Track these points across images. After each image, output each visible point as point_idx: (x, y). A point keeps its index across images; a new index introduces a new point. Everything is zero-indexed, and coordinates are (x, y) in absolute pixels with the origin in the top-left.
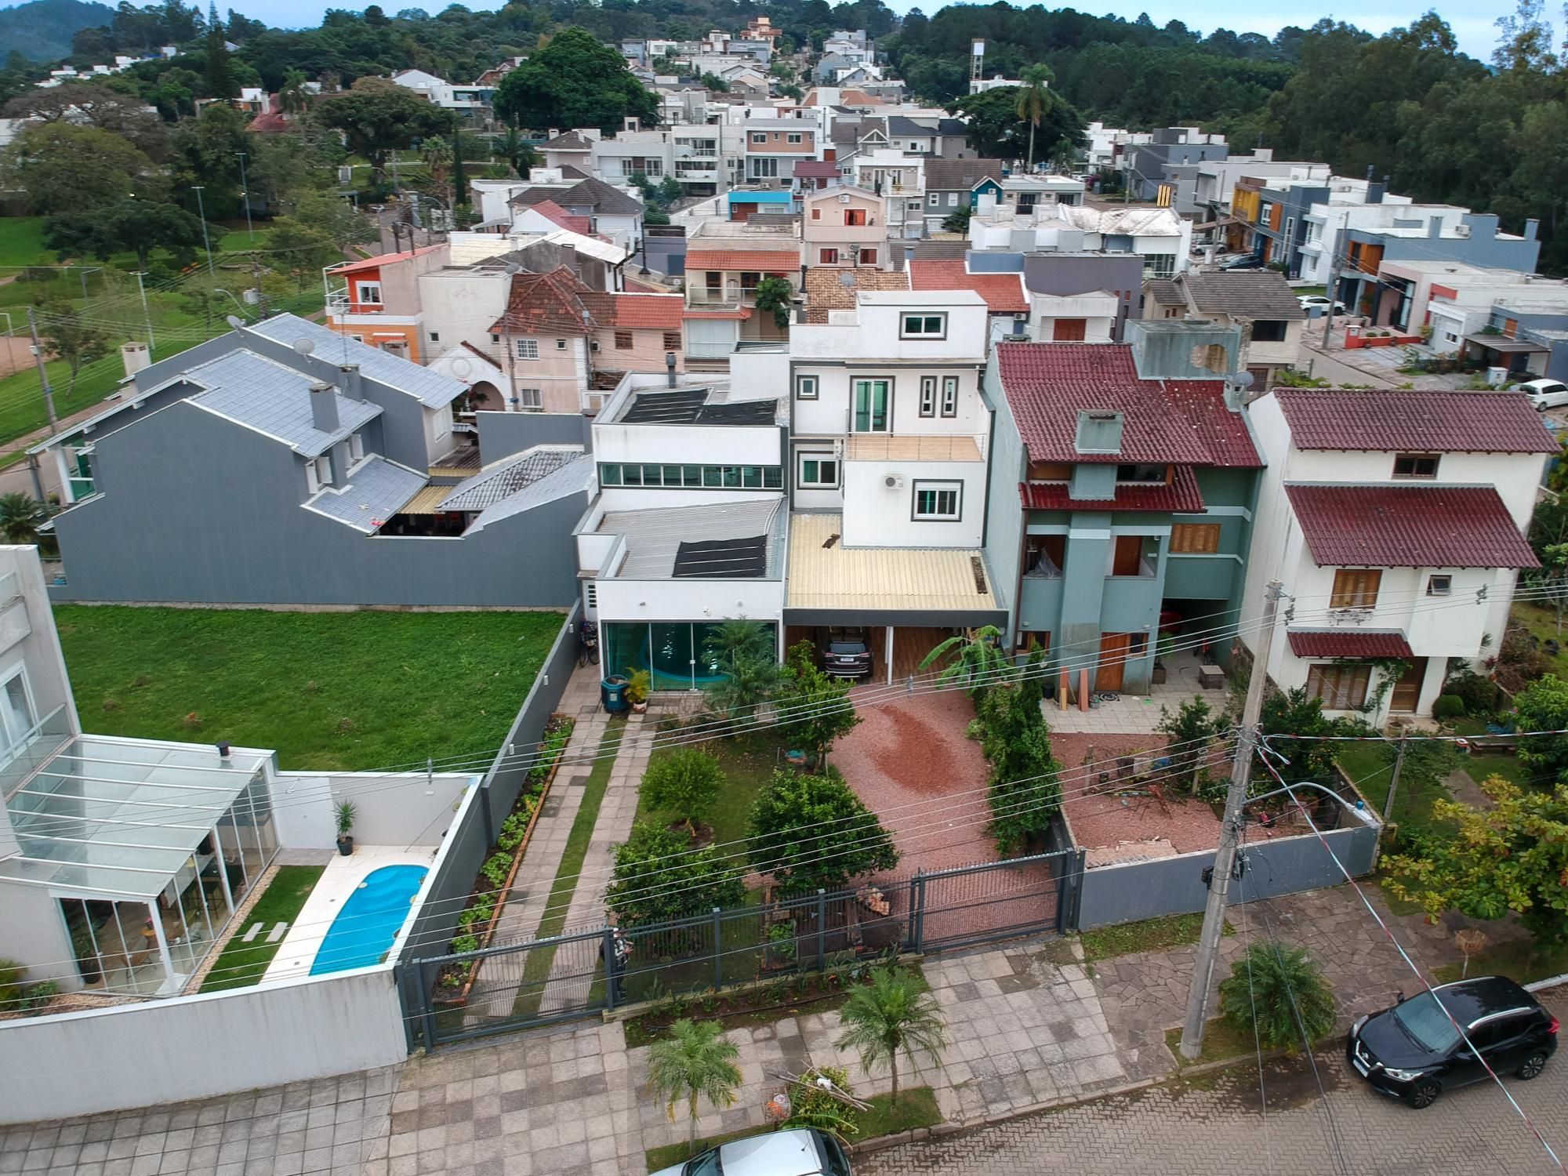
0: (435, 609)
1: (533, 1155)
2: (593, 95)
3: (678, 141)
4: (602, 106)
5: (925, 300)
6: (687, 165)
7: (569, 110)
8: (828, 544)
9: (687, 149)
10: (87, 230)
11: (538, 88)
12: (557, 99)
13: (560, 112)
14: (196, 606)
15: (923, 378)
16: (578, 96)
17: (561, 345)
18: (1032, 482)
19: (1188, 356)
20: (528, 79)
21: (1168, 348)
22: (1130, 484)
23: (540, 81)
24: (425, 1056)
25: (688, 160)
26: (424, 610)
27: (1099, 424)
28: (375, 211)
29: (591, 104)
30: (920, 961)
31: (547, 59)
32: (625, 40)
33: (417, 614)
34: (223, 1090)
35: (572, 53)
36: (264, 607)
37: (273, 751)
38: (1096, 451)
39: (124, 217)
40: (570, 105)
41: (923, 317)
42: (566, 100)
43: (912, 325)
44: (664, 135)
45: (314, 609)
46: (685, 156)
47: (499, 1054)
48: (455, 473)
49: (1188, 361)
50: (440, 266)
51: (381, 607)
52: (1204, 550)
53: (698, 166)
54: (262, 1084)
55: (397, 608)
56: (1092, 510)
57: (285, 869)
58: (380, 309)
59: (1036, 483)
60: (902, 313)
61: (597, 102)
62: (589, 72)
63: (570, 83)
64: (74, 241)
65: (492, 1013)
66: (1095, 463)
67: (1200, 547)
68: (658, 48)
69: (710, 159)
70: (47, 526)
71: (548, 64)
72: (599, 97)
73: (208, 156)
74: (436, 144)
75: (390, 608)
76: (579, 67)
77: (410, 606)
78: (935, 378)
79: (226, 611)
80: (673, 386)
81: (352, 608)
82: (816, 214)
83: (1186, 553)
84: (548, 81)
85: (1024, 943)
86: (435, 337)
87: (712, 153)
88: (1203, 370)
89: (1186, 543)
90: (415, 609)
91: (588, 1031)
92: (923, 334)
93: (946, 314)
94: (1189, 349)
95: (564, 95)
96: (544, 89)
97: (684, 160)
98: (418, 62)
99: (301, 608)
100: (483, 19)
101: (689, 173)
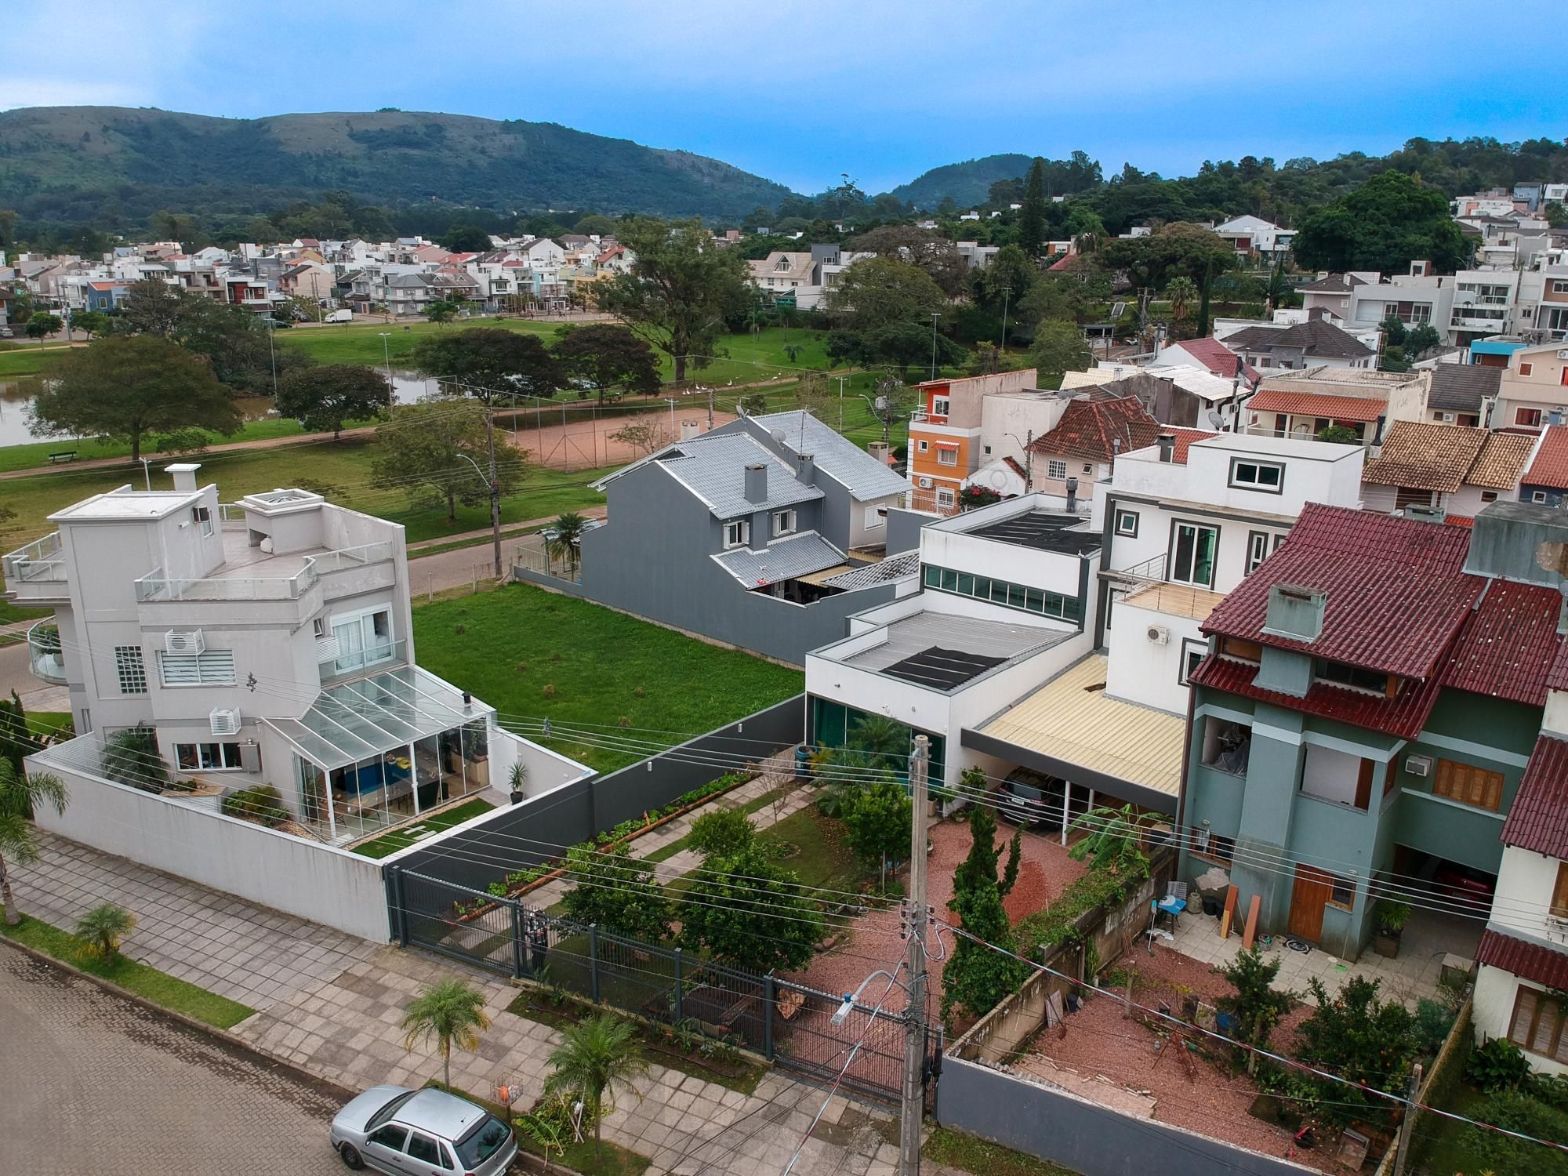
0: (782, 663)
1: (376, 1040)
2: (1393, 238)
3: (1462, 286)
4: (1401, 250)
5: (1263, 447)
6: (1469, 313)
7: (1362, 253)
8: (1090, 689)
9: (1471, 295)
10: (857, 344)
11: (1332, 231)
12: (1352, 242)
13: (1352, 255)
14: (645, 619)
15: (1252, 533)
16: (1376, 239)
17: (1087, 469)
18: (1222, 656)
19: (1534, 553)
20: (1323, 223)
21: (1504, 539)
22: (1340, 686)
23: (1335, 224)
24: (399, 948)
25: (1470, 307)
26: (775, 662)
27: (1290, 602)
28: (1129, 344)
29: (1388, 247)
30: (767, 1068)
31: (1353, 202)
32: (1519, 183)
33: (770, 664)
34: (292, 912)
35: (1381, 196)
36: (682, 631)
37: (493, 710)
38: (1284, 634)
39: (891, 336)
40: (1364, 249)
41: (1258, 466)
42: (1361, 244)
43: (1246, 473)
44: (1440, 280)
45: (709, 641)
46: (1468, 303)
47: (436, 969)
48: (866, 558)
49: (1533, 560)
50: (1019, 388)
51: (748, 651)
52: (1482, 804)
53: (1482, 314)
54: (312, 918)
55: (758, 655)
56: (1279, 705)
57: (479, 800)
58: (945, 420)
59: (1227, 658)
60: (1233, 460)
61: (1396, 246)
62: (1395, 214)
63: (1371, 227)
64: (846, 352)
65: (463, 943)
66: (1287, 649)
67: (1476, 799)
68: (1556, 192)
69: (1497, 307)
70: (577, 540)
71: (1351, 207)
72: (1399, 240)
73: (990, 290)
74: (1181, 283)
75: (753, 654)
76: (1384, 210)
77: (767, 656)
78: (1266, 535)
79: (660, 628)
80: (1069, 511)
81: (731, 647)
82: (1525, 370)
83: (1456, 800)
84: (1345, 224)
85: (875, 1105)
86: (988, 450)
87: (1502, 301)
88: (1555, 574)
89: (1457, 788)
90: (770, 660)
91: (496, 985)
92: (1256, 485)
93: (1284, 465)
94: (1535, 546)
95: (1360, 238)
96: (1339, 232)
97: (1465, 307)
98: (1263, 208)
99: (702, 638)
100: (1367, 165)
101: (1468, 321)
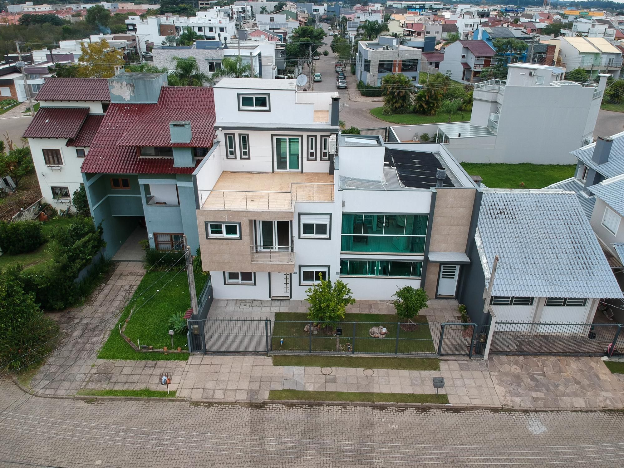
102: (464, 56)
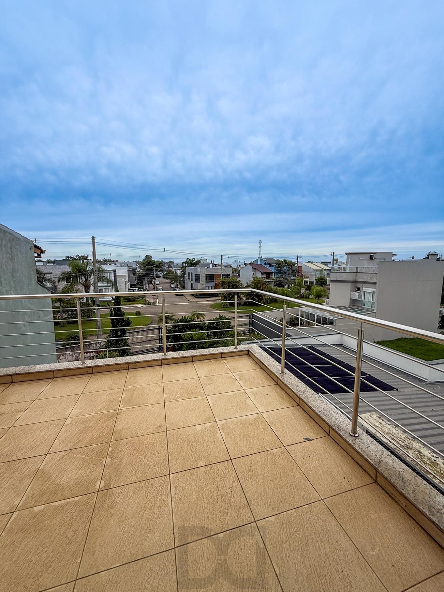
102: (253, 274)
